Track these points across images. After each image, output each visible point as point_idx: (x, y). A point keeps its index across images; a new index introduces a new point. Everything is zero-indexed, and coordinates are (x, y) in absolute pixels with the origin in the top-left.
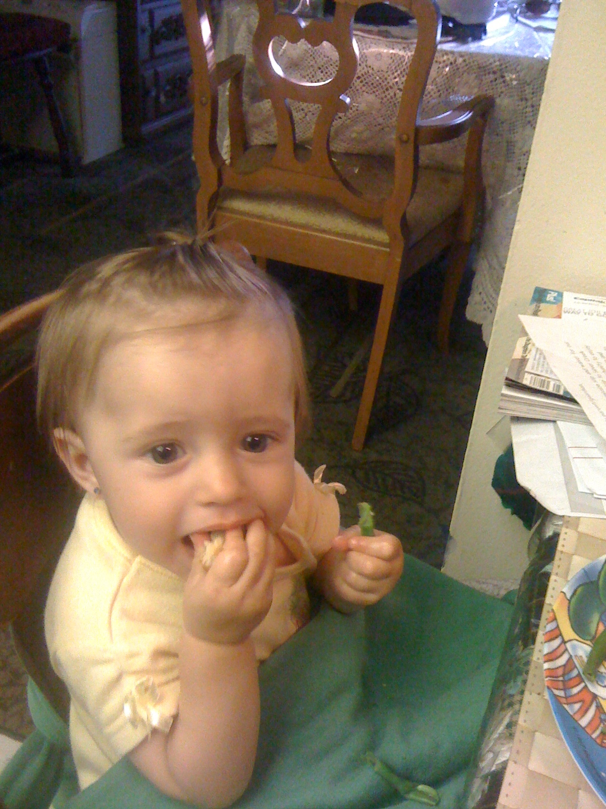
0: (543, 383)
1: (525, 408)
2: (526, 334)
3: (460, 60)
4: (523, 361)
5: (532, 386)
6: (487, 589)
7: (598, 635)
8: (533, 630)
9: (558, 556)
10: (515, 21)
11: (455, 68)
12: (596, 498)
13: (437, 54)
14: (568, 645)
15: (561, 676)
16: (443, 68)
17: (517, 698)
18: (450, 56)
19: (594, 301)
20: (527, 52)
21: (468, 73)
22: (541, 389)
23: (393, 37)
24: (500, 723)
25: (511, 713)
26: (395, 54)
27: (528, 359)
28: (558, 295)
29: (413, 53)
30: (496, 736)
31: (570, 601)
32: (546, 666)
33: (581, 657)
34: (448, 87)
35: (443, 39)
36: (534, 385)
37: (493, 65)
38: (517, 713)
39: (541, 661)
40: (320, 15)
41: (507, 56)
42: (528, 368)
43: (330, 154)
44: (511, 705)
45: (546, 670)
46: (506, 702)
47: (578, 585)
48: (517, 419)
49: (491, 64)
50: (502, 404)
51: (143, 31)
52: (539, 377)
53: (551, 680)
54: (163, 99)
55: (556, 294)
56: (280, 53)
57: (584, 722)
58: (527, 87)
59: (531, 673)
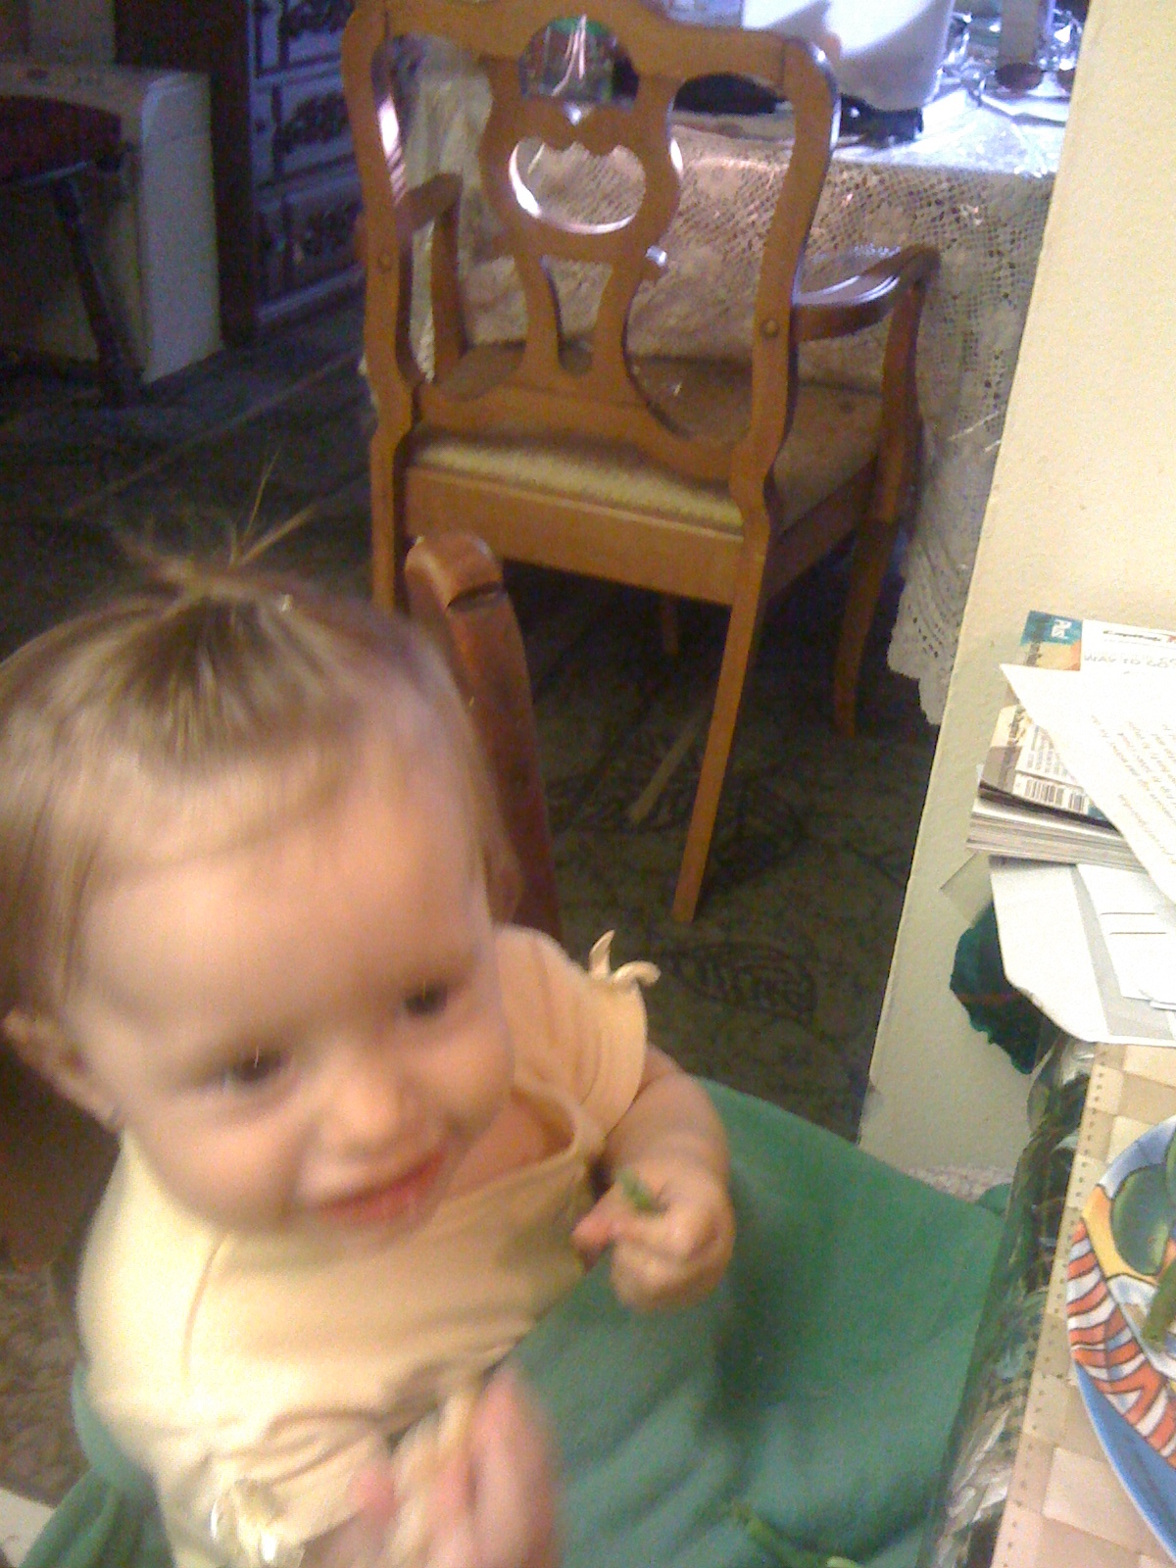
0: (1050, 791)
1: (1017, 840)
2: (1016, 701)
3: (873, 180)
4: (1012, 752)
5: (1029, 798)
6: (948, 1185)
7: (1168, 1264)
8: (1046, 1258)
9: (1087, 1118)
10: (975, 103)
11: (865, 195)
12: (1156, 1009)
13: (831, 169)
14: (1113, 1284)
15: (1100, 1342)
16: (842, 194)
17: (1020, 1384)
18: (855, 173)
19: (1141, 637)
20: (1000, 165)
21: (890, 204)
22: (1048, 803)
23: (747, 137)
24: (987, 1432)
25: (1007, 1412)
26: (750, 170)
27: (1021, 748)
28: (1073, 626)
29: (786, 166)
30: (979, 1456)
31: (1113, 1200)
32: (1073, 1323)
33: (1136, 1306)
34: (851, 229)
35: (845, 139)
36: (1033, 796)
37: (937, 189)
38: (1020, 1412)
39: (1062, 1315)
40: (606, 95)
41: (961, 171)
42: (1021, 764)
43: (628, 358)
44: (1007, 1398)
45: (1072, 1331)
46: (999, 1393)
47: (1127, 1172)
48: (1003, 862)
49: (932, 186)
50: (974, 833)
51: (261, 127)
52: (1043, 782)
53: (1083, 1349)
54: (299, 256)
55: (1069, 625)
56: (531, 167)
57: (1145, 1426)
58: (1000, 230)
59: (1044, 1339)
